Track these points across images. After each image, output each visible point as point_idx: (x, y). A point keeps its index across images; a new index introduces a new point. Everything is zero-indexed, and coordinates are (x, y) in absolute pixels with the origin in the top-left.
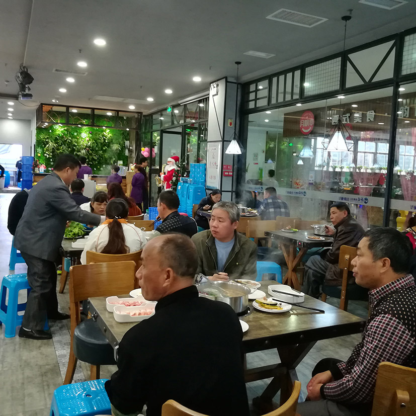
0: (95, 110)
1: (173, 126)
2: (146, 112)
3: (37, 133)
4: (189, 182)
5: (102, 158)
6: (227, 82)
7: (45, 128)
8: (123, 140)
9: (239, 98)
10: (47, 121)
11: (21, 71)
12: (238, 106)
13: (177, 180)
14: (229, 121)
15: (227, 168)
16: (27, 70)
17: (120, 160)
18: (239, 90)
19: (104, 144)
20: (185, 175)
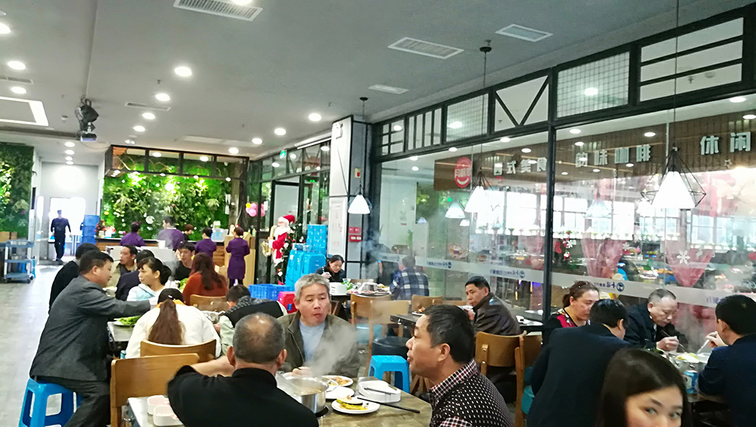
0: (185, 154)
1: (289, 175)
2: (254, 157)
3: (105, 184)
4: (304, 249)
5: (193, 217)
6: (353, 121)
7: (117, 178)
8: (222, 194)
9: (369, 142)
10: (119, 168)
11: (82, 105)
12: (368, 151)
13: (290, 247)
14: (357, 171)
15: (355, 232)
16: (90, 104)
17: (217, 220)
18: (369, 132)
19: (196, 199)
20: (301, 241)
